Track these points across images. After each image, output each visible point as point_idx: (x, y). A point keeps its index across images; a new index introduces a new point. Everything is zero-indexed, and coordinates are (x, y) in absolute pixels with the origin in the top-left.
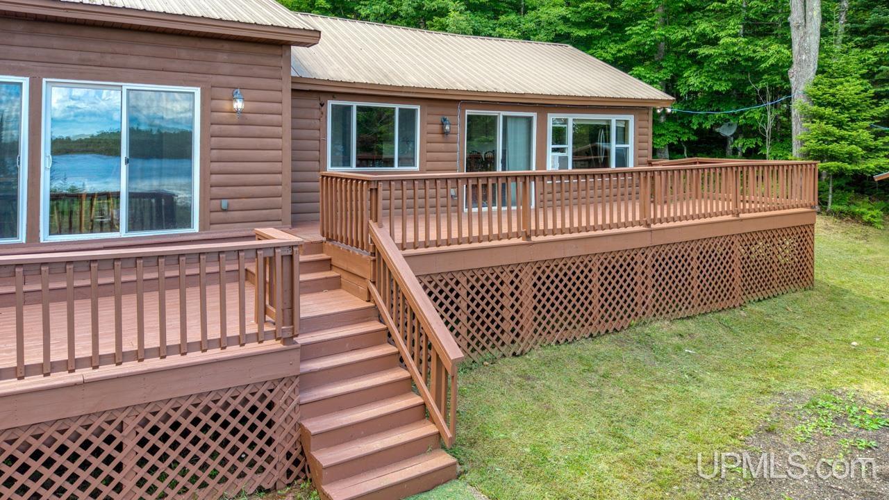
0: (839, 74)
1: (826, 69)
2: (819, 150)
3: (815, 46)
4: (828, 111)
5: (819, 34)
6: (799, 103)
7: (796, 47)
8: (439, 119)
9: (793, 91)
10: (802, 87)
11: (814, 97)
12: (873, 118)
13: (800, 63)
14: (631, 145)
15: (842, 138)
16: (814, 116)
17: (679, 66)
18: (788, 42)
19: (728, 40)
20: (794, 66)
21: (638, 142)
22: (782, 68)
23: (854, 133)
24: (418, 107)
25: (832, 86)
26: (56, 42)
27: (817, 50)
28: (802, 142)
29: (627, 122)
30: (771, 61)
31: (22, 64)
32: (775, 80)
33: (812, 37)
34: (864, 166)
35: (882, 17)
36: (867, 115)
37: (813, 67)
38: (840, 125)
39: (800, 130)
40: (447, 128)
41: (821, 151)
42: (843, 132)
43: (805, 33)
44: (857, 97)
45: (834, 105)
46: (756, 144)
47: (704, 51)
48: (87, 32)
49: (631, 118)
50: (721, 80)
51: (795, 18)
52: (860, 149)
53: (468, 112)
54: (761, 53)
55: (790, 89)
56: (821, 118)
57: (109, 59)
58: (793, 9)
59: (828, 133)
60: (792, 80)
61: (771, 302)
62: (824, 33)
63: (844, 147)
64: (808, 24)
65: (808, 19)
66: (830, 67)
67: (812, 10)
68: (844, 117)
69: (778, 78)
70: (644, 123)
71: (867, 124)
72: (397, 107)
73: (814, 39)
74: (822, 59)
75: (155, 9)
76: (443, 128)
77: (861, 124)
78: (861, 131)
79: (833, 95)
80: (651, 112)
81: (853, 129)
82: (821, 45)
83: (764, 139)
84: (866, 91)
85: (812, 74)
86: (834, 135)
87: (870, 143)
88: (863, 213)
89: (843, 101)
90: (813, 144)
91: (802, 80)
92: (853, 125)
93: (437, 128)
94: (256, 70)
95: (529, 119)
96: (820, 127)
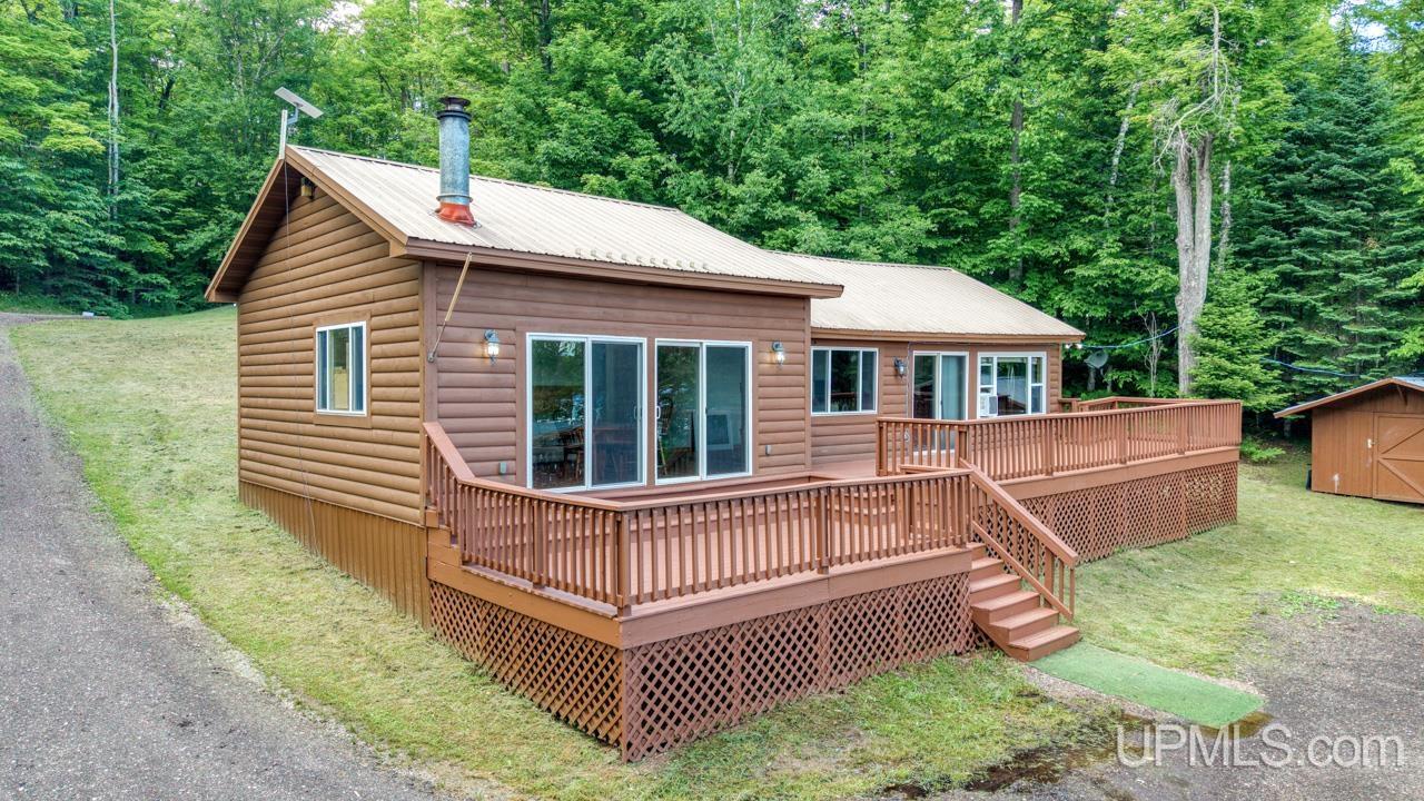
0: (1229, 303)
1: (1215, 297)
2: (1210, 386)
3: (1204, 272)
4: (1220, 343)
5: (1208, 259)
6: (1186, 333)
7: (1183, 271)
8: (892, 361)
9: (1180, 321)
10: (1190, 317)
11: (1204, 327)
12: (1263, 350)
13: (1188, 289)
14: (1043, 384)
15: (1233, 373)
16: (1204, 349)
17: (1044, 285)
18: (1175, 267)
19: (1111, 261)
20: (1182, 293)
21: (1050, 380)
22: (1168, 295)
23: (1247, 367)
24: (876, 350)
25: (1222, 315)
26: (662, 305)
27: (1206, 276)
28: (1193, 377)
29: (1039, 359)
30: (1156, 286)
31: (642, 326)
32: (1158, 306)
33: (1202, 262)
34: (1255, 403)
35: (1269, 239)
36: (1257, 347)
37: (1202, 295)
38: (1230, 358)
39: (1186, 363)
40: (902, 369)
41: (1213, 387)
42: (1234, 367)
43: (1194, 257)
44: (1248, 328)
45: (1224, 337)
46: (1133, 378)
47: (1081, 271)
48: (680, 295)
49: (1043, 355)
50: (1096, 304)
51: (1184, 239)
52: (1252, 385)
53: (917, 353)
54: (1145, 275)
55: (1176, 316)
56: (1212, 350)
57: (695, 319)
58: (1180, 230)
59: (1219, 368)
60: (1180, 308)
61: (1208, 535)
62: (1214, 256)
63: (1239, 383)
64: (1197, 248)
65: (1197, 244)
66: (1219, 294)
67: (1202, 232)
68: (1235, 350)
69: (1161, 304)
70: (1054, 360)
71: (1258, 357)
72: (861, 350)
73: (1203, 263)
74: (1211, 285)
75: (739, 274)
76: (897, 371)
77: (1252, 357)
78: (1253, 365)
79: (1224, 326)
80: (1061, 347)
81: (1245, 364)
82: (1211, 271)
83: (1146, 371)
84: (1256, 322)
85: (1202, 302)
86: (1225, 370)
87: (1260, 378)
88: (1252, 453)
89: (1234, 332)
90: (1205, 379)
91: (1190, 309)
92: (1243, 358)
93: (891, 370)
94: (787, 323)
95: (960, 360)
96: (1213, 362)
